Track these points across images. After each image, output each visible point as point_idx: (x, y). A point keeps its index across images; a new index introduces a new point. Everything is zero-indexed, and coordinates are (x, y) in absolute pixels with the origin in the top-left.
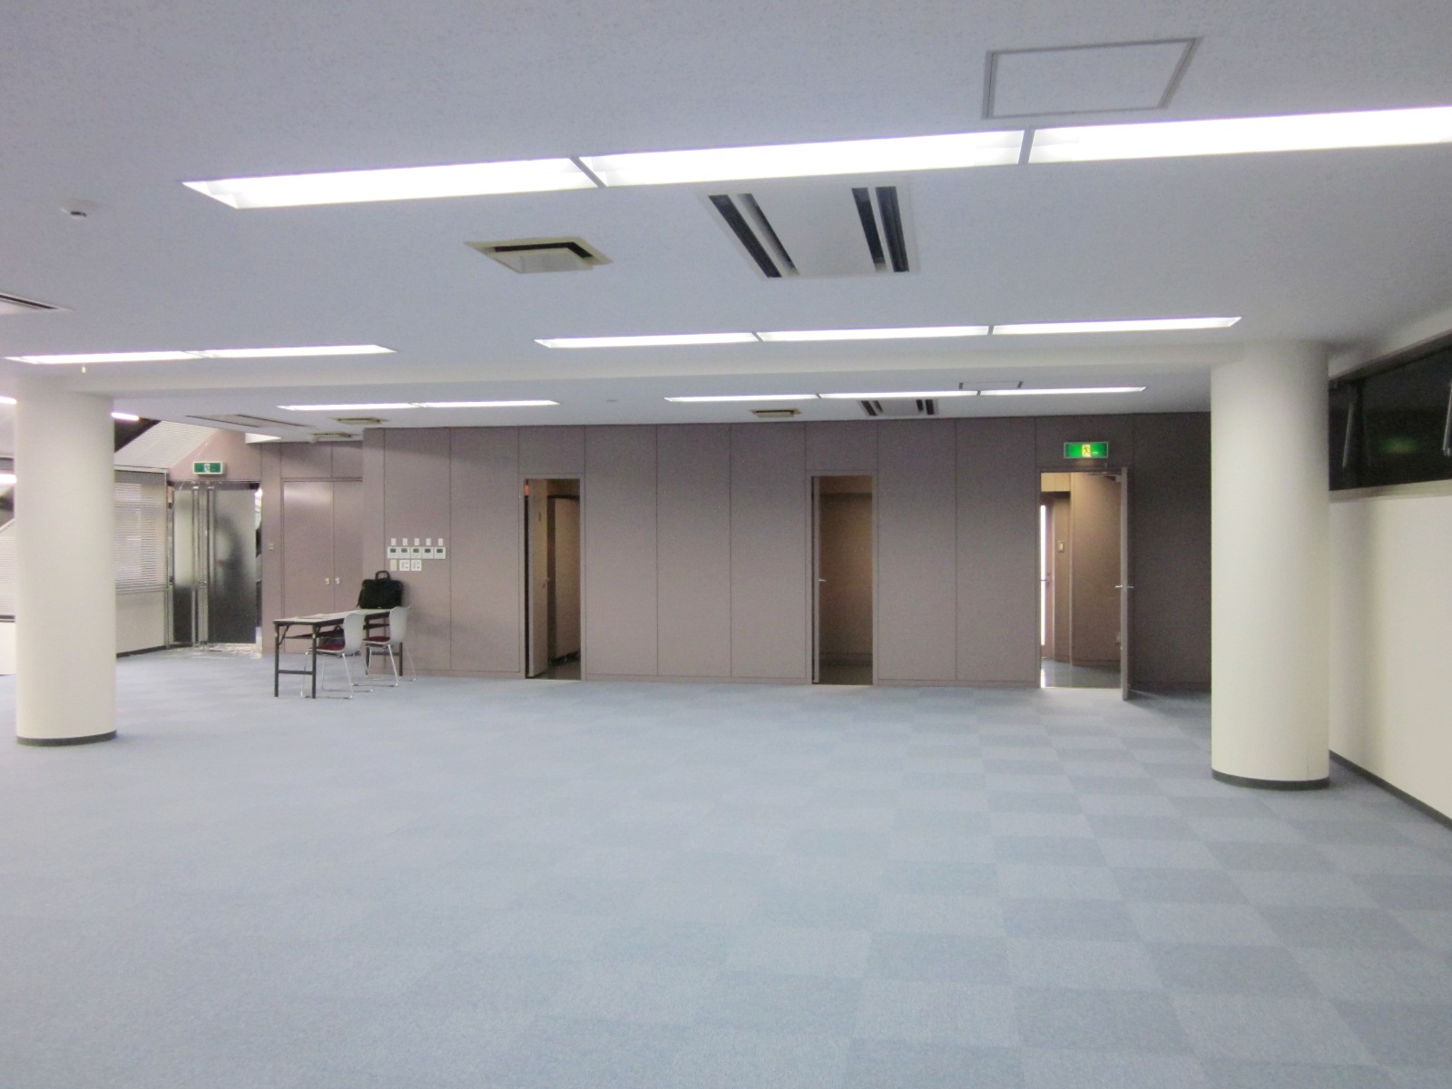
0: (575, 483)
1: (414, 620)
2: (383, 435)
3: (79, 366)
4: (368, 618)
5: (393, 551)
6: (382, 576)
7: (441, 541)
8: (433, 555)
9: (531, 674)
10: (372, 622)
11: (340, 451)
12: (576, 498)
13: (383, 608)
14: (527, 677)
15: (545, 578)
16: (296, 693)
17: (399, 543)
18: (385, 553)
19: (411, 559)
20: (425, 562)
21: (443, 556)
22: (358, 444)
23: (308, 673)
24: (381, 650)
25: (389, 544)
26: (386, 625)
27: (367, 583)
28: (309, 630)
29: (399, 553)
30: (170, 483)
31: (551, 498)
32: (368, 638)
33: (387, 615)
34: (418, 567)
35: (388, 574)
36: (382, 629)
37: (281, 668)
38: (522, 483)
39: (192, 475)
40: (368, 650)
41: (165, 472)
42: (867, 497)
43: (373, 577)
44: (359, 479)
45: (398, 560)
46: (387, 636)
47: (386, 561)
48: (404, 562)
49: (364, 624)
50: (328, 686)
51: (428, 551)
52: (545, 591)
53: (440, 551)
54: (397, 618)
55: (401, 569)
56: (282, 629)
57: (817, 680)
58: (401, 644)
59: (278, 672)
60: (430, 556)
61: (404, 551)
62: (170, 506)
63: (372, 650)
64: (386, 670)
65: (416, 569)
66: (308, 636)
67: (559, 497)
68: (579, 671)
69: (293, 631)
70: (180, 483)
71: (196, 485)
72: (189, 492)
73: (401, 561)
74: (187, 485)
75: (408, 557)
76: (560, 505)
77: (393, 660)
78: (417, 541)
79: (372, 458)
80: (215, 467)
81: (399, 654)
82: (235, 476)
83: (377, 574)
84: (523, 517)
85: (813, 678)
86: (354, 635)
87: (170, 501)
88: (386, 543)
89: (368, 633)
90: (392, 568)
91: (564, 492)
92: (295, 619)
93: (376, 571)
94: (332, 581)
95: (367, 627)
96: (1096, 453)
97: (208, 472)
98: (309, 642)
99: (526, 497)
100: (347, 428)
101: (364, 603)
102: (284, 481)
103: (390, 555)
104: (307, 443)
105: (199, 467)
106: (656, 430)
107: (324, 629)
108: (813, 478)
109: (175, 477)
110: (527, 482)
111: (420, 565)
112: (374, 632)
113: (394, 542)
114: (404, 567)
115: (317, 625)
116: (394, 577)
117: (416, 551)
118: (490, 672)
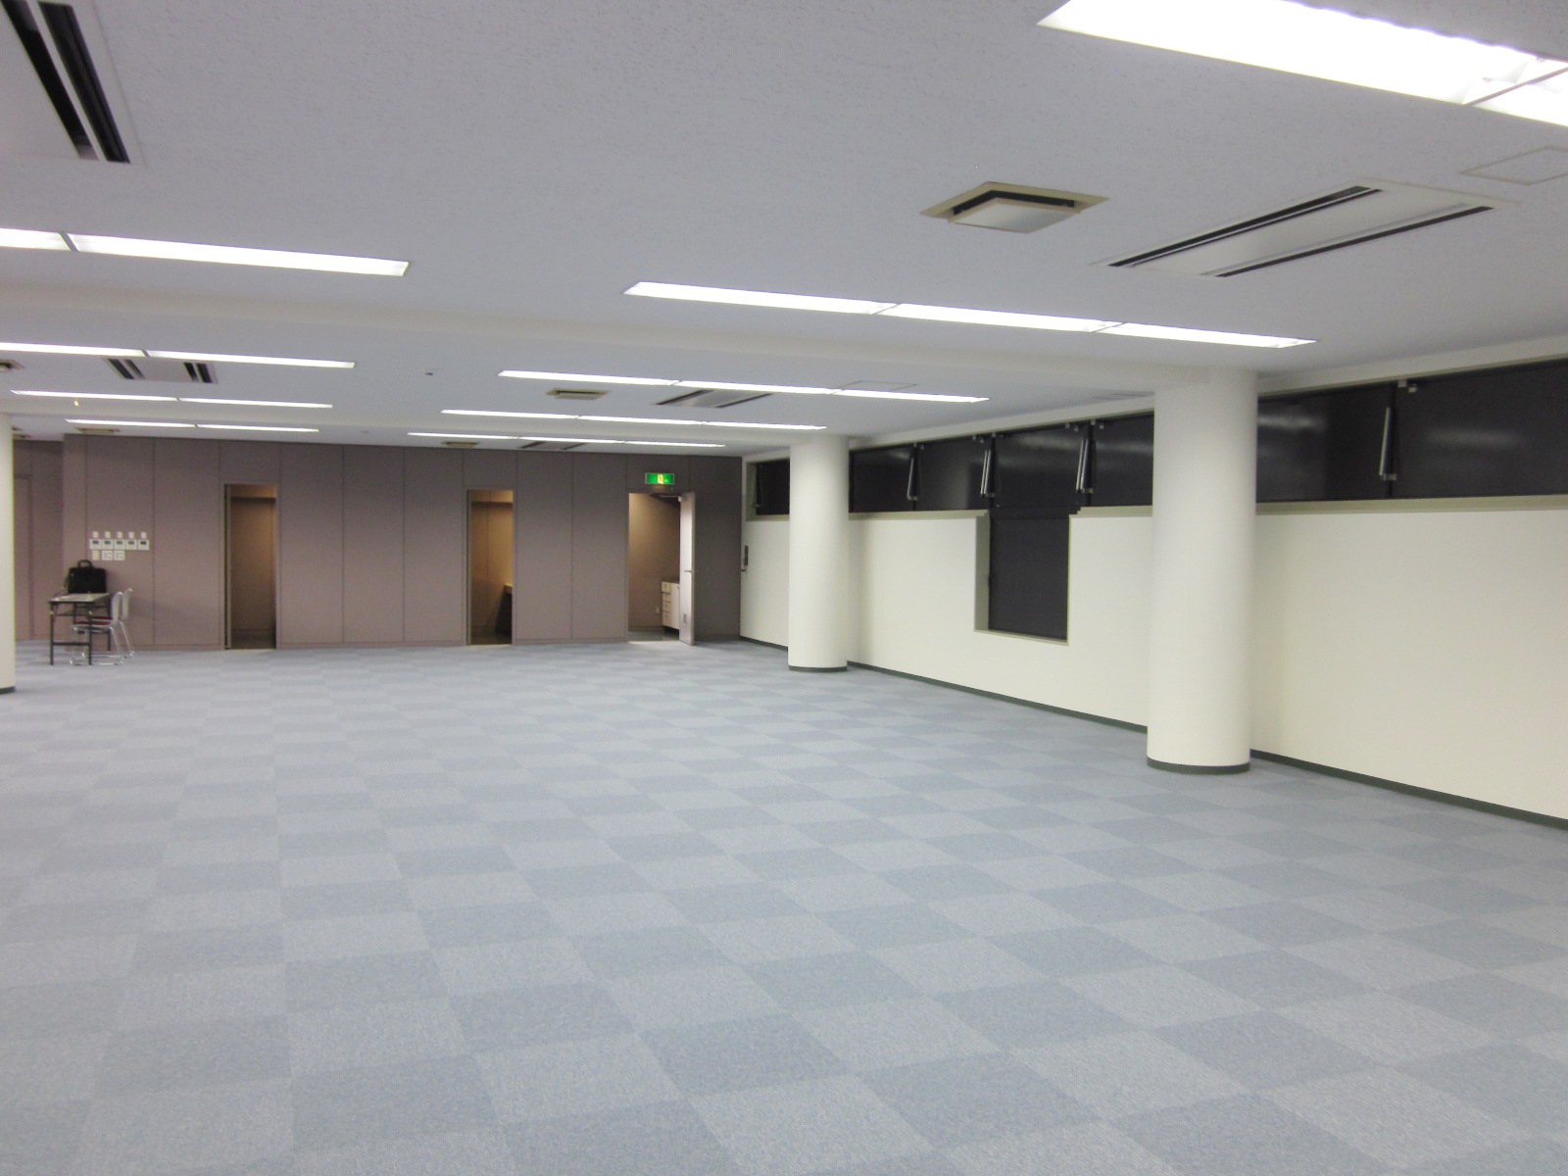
5: (96, 542)
6: (83, 565)
7: (144, 535)
8: (137, 546)
18: (87, 544)
19: (113, 550)
20: (127, 552)
25: (91, 537)
29: (102, 545)
34: (121, 557)
35: (89, 562)
43: (75, 565)
45: (100, 551)
47: (88, 551)
53: (143, 543)
55: (103, 559)
60: (134, 547)
61: (107, 543)
65: (120, 559)
73: (103, 552)
83: (79, 564)
90: (95, 557)
93: (79, 559)
96: (666, 481)
103: (92, 546)
111: (123, 556)
113: (96, 534)
114: (107, 557)
116: (96, 566)
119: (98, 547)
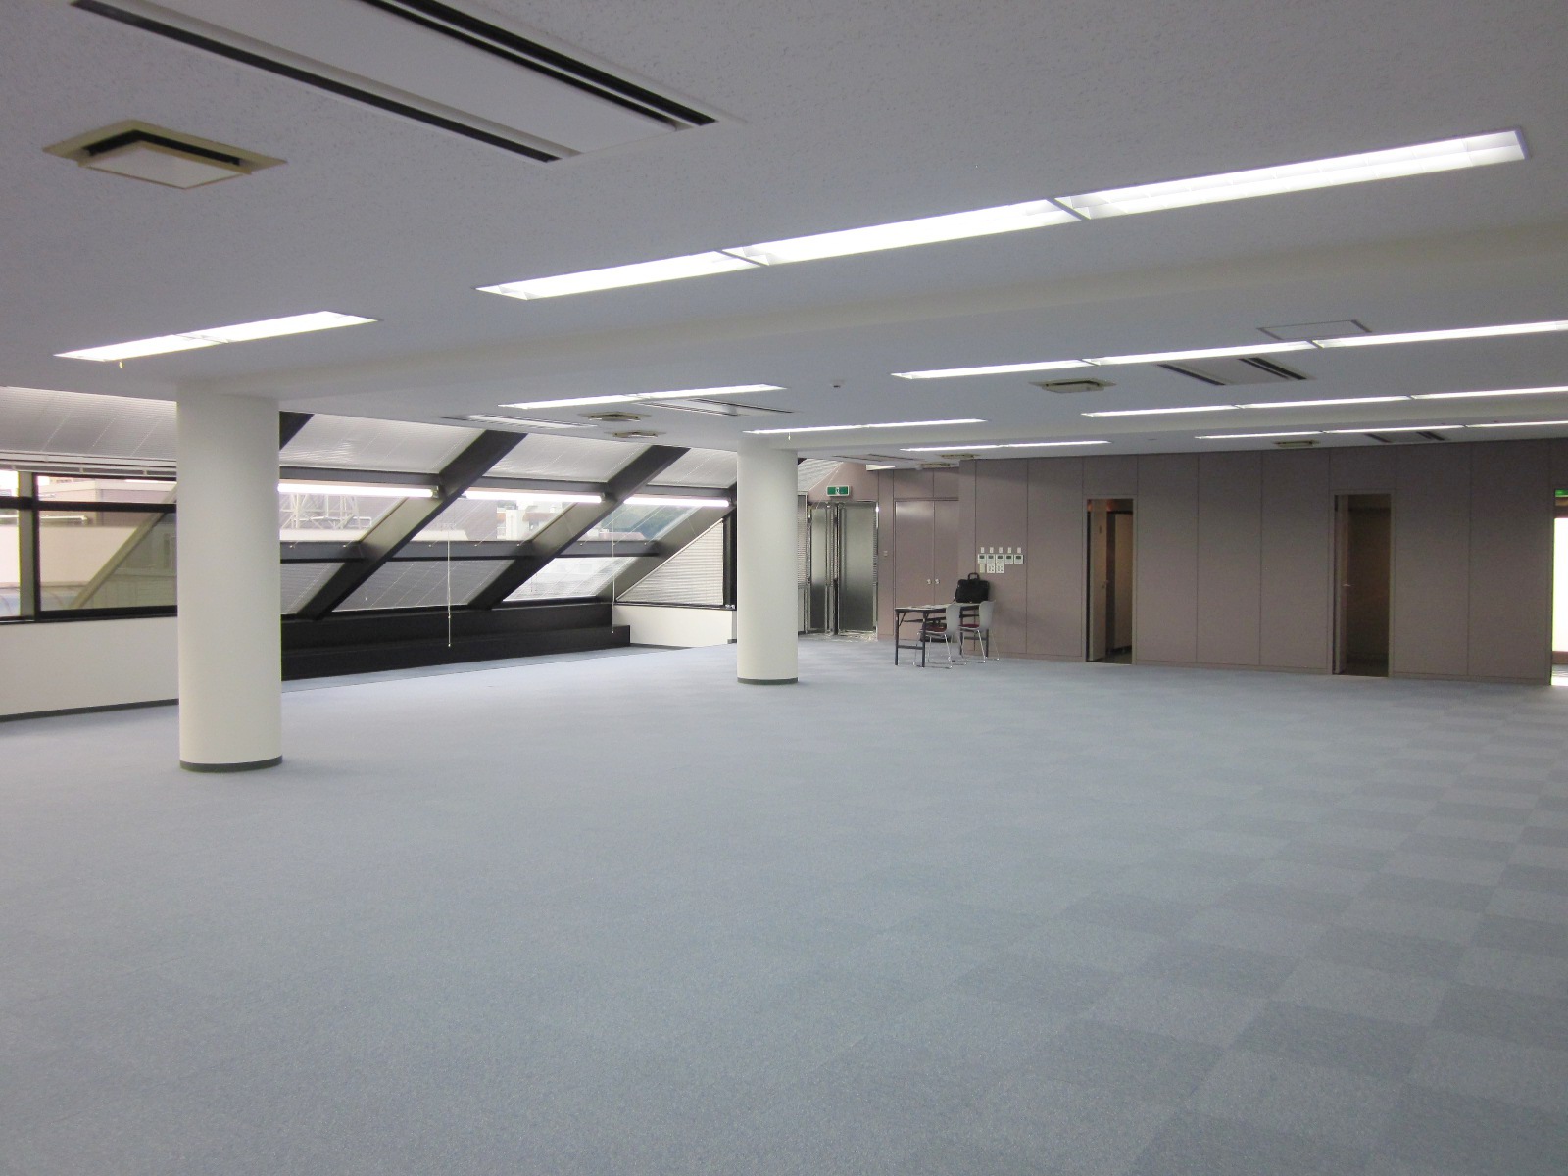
0: (1130, 501)
1: (998, 611)
2: (973, 464)
3: (787, 434)
4: (963, 609)
5: (982, 557)
6: (973, 577)
7: (1019, 550)
8: (1014, 560)
9: (1091, 659)
10: (965, 613)
11: (938, 475)
12: (1130, 513)
13: (974, 602)
14: (1087, 661)
15: (1104, 579)
16: (911, 663)
17: (987, 551)
21: (1021, 561)
22: (955, 470)
23: (920, 648)
24: (971, 635)
26: (976, 616)
27: (961, 582)
28: (920, 616)
29: (986, 559)
30: (809, 503)
31: (1111, 515)
32: (962, 625)
33: (977, 607)
34: (1001, 570)
36: (972, 618)
37: (900, 643)
38: (1085, 502)
39: (825, 496)
40: (962, 634)
41: (806, 494)
42: (1386, 511)
43: (966, 578)
44: (956, 499)
46: (977, 623)
47: (977, 565)
48: (992, 565)
49: (959, 614)
50: (932, 660)
51: (1009, 557)
52: (1104, 591)
53: (1019, 557)
54: (984, 610)
56: (901, 615)
57: (1337, 671)
58: (987, 631)
59: (897, 647)
60: (1011, 561)
61: (991, 557)
62: (809, 521)
63: (965, 634)
64: (975, 651)
66: (921, 621)
67: (1120, 512)
68: (1131, 657)
69: (909, 616)
70: (816, 503)
71: (829, 504)
72: (824, 510)
74: (822, 504)
75: (993, 562)
76: (1118, 517)
77: (981, 644)
78: (1001, 550)
79: (966, 483)
80: (843, 490)
81: (986, 639)
82: (858, 497)
84: (1085, 534)
85: (1334, 669)
86: (952, 621)
87: (809, 516)
88: (977, 551)
89: (962, 622)
90: (982, 571)
91: (1122, 508)
92: (910, 608)
94: (933, 582)
95: (962, 616)
97: (838, 494)
98: (921, 625)
99: (1089, 513)
100: (947, 461)
101: (959, 598)
102: (896, 500)
103: (979, 560)
104: (914, 470)
105: (831, 491)
106: (1198, 456)
107: (931, 616)
108: (1336, 497)
109: (813, 498)
110: (1089, 501)
112: (967, 621)
113: (983, 550)
114: (991, 570)
115: (926, 612)
116: (982, 578)
117: (1000, 557)
118: (1056, 655)
119: (984, 561)
